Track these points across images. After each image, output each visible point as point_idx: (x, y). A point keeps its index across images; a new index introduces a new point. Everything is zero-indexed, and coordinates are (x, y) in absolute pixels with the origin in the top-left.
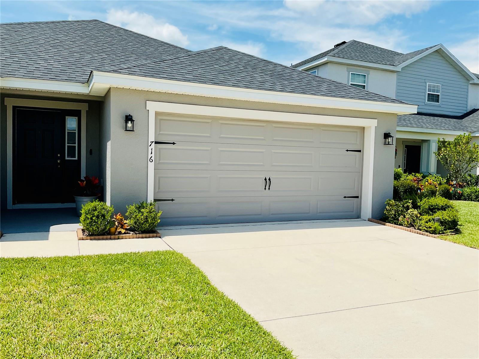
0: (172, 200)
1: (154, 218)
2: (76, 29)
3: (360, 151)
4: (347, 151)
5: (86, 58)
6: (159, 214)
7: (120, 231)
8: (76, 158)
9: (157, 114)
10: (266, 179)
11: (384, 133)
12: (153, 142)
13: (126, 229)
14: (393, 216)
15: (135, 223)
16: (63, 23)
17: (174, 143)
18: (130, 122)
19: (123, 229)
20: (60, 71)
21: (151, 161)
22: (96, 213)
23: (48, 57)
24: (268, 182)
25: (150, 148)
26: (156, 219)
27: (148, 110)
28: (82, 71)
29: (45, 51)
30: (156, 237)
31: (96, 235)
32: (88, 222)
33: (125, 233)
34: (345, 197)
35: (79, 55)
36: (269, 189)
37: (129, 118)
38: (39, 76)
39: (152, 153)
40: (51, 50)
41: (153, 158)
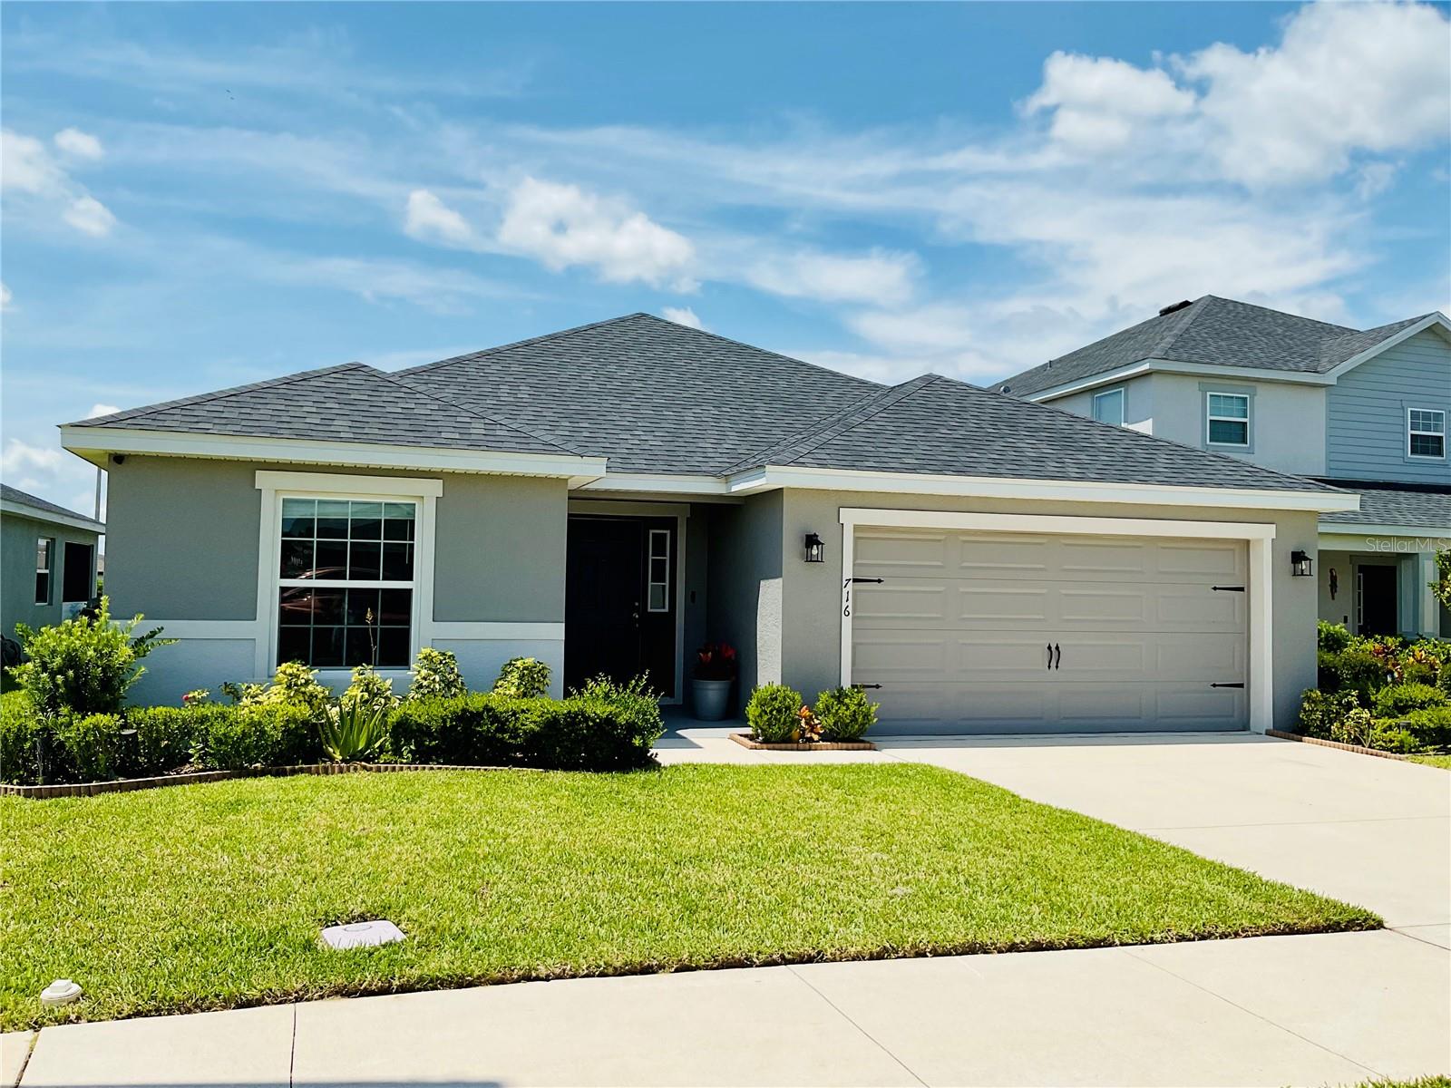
0: (877, 687)
1: (866, 716)
3: (1242, 589)
4: (1215, 589)
6: (873, 709)
7: (811, 737)
8: (667, 610)
9: (857, 528)
10: (1049, 648)
11: (1292, 553)
12: (850, 580)
13: (820, 734)
14: (1318, 723)
15: (835, 724)
17: (879, 581)
18: (814, 547)
19: (815, 733)
20: (665, 453)
21: (847, 613)
22: (776, 704)
24: (1054, 653)
25: (845, 591)
26: (869, 718)
27: (843, 524)
30: (870, 749)
31: (773, 742)
33: (818, 741)
34: (1214, 685)
36: (1057, 667)
37: (811, 540)
39: (847, 600)
41: (850, 609)
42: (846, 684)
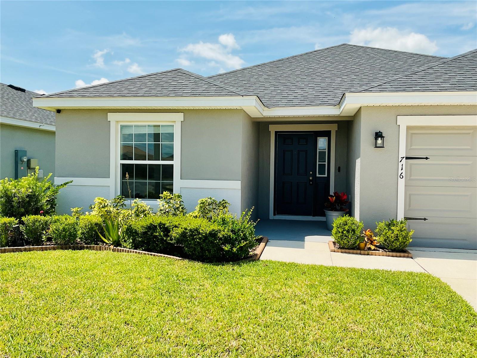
0: (425, 219)
1: (405, 237)
2: (327, 56)
5: (336, 81)
6: (411, 234)
7: (370, 248)
8: (326, 176)
9: (409, 128)
12: (404, 157)
13: (376, 246)
15: (385, 240)
16: (315, 53)
17: (427, 158)
18: (380, 139)
19: (373, 245)
20: (314, 97)
21: (401, 177)
22: (347, 228)
23: (304, 86)
25: (400, 164)
26: (407, 239)
27: (399, 125)
28: (334, 94)
29: (301, 81)
30: (408, 257)
31: (346, 249)
32: (339, 235)
33: (374, 250)
35: (330, 80)
37: (378, 135)
38: (297, 103)
39: (402, 169)
40: (306, 79)
41: (403, 174)
42: (401, 217)
